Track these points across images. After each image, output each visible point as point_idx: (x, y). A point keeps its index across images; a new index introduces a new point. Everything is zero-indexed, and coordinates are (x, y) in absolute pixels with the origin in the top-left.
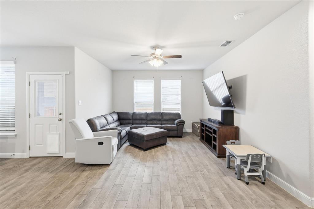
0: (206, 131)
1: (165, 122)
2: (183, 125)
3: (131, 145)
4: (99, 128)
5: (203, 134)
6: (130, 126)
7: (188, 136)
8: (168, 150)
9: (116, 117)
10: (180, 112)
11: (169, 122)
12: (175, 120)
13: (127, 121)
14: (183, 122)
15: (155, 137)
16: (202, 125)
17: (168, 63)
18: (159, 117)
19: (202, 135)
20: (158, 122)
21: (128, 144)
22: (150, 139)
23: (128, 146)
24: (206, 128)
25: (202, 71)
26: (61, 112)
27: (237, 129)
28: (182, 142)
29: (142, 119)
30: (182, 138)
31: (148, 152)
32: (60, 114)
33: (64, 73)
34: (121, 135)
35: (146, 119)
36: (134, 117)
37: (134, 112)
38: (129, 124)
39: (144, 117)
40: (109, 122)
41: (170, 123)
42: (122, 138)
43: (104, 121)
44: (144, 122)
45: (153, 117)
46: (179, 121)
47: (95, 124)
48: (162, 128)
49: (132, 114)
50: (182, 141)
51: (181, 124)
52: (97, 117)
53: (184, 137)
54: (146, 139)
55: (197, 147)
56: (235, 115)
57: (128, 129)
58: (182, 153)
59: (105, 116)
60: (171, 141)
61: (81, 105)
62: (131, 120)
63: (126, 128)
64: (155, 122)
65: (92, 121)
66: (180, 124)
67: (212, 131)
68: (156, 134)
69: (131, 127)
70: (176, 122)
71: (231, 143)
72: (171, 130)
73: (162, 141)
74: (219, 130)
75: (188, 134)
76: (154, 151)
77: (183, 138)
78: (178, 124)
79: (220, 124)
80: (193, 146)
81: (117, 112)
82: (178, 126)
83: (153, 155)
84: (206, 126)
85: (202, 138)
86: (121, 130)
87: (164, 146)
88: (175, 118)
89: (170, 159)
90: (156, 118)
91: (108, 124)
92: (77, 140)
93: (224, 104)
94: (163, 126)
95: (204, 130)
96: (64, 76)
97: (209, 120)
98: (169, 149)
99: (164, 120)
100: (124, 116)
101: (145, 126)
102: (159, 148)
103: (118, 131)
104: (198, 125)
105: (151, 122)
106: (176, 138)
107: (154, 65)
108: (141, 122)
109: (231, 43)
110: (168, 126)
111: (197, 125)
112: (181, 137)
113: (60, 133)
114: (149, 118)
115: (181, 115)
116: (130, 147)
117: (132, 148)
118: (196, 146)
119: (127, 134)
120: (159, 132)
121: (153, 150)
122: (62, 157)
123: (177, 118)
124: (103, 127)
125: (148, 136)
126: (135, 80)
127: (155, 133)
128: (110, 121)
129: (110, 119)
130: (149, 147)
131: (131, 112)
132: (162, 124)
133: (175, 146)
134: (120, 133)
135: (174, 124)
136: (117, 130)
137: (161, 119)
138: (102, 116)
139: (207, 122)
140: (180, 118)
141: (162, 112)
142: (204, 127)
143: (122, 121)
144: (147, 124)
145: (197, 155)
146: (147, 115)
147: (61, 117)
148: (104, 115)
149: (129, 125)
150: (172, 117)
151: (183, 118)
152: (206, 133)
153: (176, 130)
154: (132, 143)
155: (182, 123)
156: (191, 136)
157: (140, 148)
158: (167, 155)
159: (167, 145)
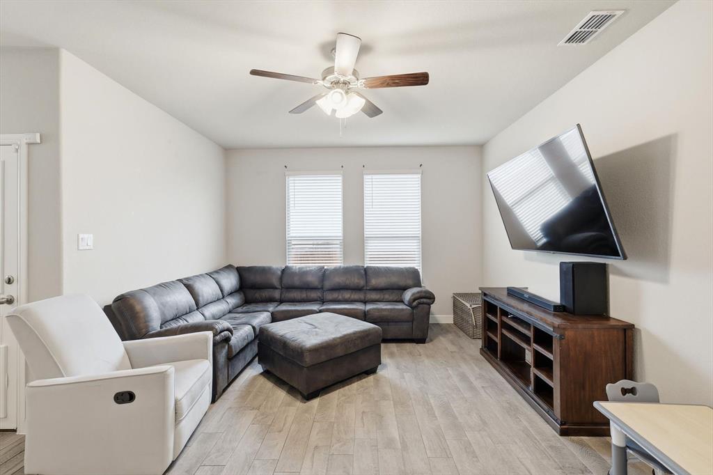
0: (502, 327)
1: (374, 296)
2: (429, 305)
3: (267, 374)
4: (156, 325)
5: (491, 335)
6: (271, 308)
7: (442, 338)
8: (384, 397)
9: (230, 281)
10: (416, 265)
11: (387, 296)
12: (405, 289)
13: (266, 294)
14: (430, 297)
15: (340, 352)
16: (490, 308)
17: (382, 112)
18: (357, 281)
19: (489, 337)
20: (356, 296)
21: (256, 369)
22: (324, 358)
23: (254, 379)
24: (505, 319)
25: (480, 148)
26: (13, 275)
27: (629, 333)
28: (427, 362)
29: (307, 287)
30: (426, 345)
31: (316, 402)
32: (9, 281)
33: (24, 139)
34: (230, 347)
35: (320, 287)
36: (286, 281)
37: (286, 267)
38: (270, 300)
39: (312, 280)
40: (201, 299)
41: (391, 298)
42: (234, 353)
43: (182, 298)
44: (314, 295)
45: (338, 280)
46: (418, 292)
47: (145, 309)
48: (365, 317)
49: (279, 273)
50: (428, 356)
51: (423, 303)
52: (160, 285)
53: (431, 340)
54: (308, 360)
55: (477, 384)
56: (613, 280)
57: (261, 318)
58: (430, 411)
59: (190, 282)
60: (392, 355)
61: (92, 247)
62: (276, 288)
63: (255, 317)
64: (347, 295)
65: (132, 301)
66: (420, 303)
67: (530, 334)
68: (347, 340)
69: (272, 314)
70: (408, 295)
71: (625, 391)
72: (393, 322)
73: (364, 362)
74: (562, 337)
75: (443, 329)
76: (335, 402)
77: (430, 344)
78: (415, 303)
79: (559, 310)
80: (463, 377)
81: (239, 266)
82: (413, 308)
83: (333, 420)
84: (505, 313)
85: (489, 348)
86: (228, 330)
87: (371, 377)
88: (402, 283)
89: (389, 444)
90: (348, 282)
91: (198, 306)
92: (31, 384)
93: (544, 240)
94: (369, 307)
95: (497, 324)
96: (24, 150)
97: (513, 293)
98: (388, 391)
99: (370, 290)
100: (258, 279)
101: (315, 307)
102: (355, 386)
103: (215, 335)
104: (473, 306)
105: (335, 295)
106: (408, 346)
107: (334, 111)
108: (304, 295)
109: (614, 19)
110: (382, 309)
111: (468, 305)
112: (422, 341)
113: (6, 348)
114: (328, 284)
115: (421, 274)
116: (263, 380)
117: (269, 385)
118: (472, 379)
119: (256, 337)
120: (355, 333)
121: (335, 396)
122: (15, 431)
123: (410, 282)
124: (176, 318)
125: (317, 350)
126: (289, 175)
127: (340, 338)
128: (205, 295)
129: (207, 289)
130: (321, 385)
131: (277, 265)
132: (365, 302)
133: (407, 375)
134: (227, 340)
135: (402, 302)
136: (210, 334)
137: (364, 287)
138: (180, 280)
139: (505, 298)
140: (418, 284)
141: (365, 266)
142: (495, 314)
143: (251, 294)
144: (323, 301)
145: (485, 423)
146: (324, 274)
147: (10, 291)
148: (187, 279)
149: (270, 305)
150: (394, 280)
151: (427, 285)
152: (502, 334)
153: (408, 322)
154: (268, 368)
155: (425, 300)
156: (450, 336)
157: (292, 390)
158: (380, 418)
159: (381, 372)
